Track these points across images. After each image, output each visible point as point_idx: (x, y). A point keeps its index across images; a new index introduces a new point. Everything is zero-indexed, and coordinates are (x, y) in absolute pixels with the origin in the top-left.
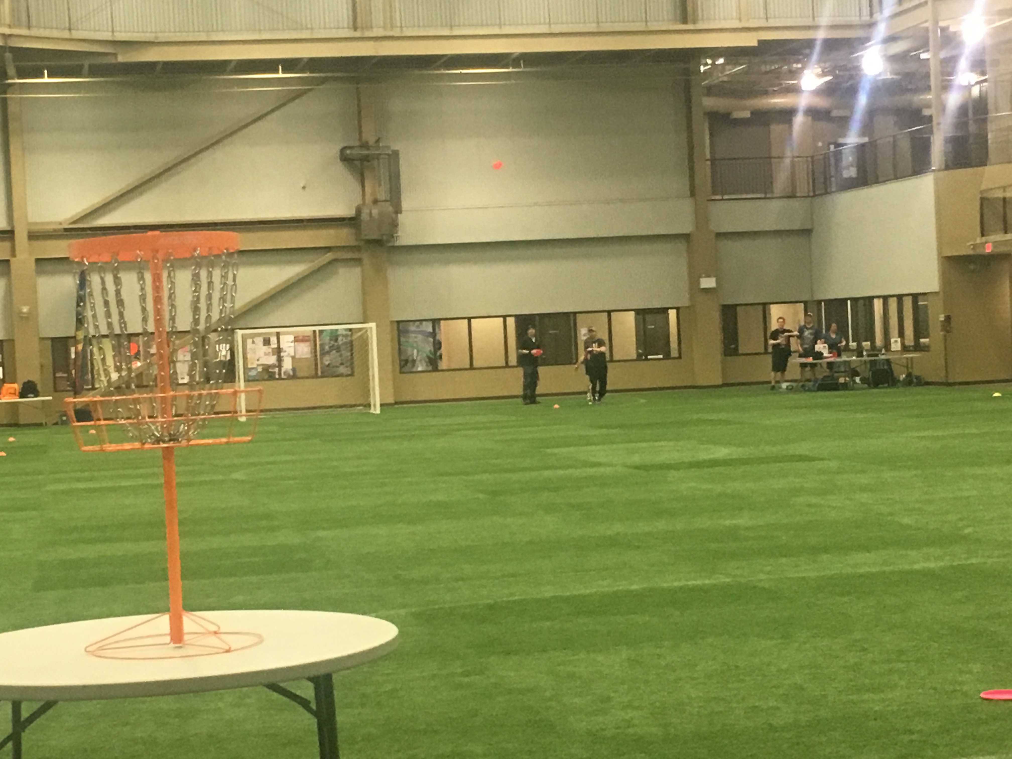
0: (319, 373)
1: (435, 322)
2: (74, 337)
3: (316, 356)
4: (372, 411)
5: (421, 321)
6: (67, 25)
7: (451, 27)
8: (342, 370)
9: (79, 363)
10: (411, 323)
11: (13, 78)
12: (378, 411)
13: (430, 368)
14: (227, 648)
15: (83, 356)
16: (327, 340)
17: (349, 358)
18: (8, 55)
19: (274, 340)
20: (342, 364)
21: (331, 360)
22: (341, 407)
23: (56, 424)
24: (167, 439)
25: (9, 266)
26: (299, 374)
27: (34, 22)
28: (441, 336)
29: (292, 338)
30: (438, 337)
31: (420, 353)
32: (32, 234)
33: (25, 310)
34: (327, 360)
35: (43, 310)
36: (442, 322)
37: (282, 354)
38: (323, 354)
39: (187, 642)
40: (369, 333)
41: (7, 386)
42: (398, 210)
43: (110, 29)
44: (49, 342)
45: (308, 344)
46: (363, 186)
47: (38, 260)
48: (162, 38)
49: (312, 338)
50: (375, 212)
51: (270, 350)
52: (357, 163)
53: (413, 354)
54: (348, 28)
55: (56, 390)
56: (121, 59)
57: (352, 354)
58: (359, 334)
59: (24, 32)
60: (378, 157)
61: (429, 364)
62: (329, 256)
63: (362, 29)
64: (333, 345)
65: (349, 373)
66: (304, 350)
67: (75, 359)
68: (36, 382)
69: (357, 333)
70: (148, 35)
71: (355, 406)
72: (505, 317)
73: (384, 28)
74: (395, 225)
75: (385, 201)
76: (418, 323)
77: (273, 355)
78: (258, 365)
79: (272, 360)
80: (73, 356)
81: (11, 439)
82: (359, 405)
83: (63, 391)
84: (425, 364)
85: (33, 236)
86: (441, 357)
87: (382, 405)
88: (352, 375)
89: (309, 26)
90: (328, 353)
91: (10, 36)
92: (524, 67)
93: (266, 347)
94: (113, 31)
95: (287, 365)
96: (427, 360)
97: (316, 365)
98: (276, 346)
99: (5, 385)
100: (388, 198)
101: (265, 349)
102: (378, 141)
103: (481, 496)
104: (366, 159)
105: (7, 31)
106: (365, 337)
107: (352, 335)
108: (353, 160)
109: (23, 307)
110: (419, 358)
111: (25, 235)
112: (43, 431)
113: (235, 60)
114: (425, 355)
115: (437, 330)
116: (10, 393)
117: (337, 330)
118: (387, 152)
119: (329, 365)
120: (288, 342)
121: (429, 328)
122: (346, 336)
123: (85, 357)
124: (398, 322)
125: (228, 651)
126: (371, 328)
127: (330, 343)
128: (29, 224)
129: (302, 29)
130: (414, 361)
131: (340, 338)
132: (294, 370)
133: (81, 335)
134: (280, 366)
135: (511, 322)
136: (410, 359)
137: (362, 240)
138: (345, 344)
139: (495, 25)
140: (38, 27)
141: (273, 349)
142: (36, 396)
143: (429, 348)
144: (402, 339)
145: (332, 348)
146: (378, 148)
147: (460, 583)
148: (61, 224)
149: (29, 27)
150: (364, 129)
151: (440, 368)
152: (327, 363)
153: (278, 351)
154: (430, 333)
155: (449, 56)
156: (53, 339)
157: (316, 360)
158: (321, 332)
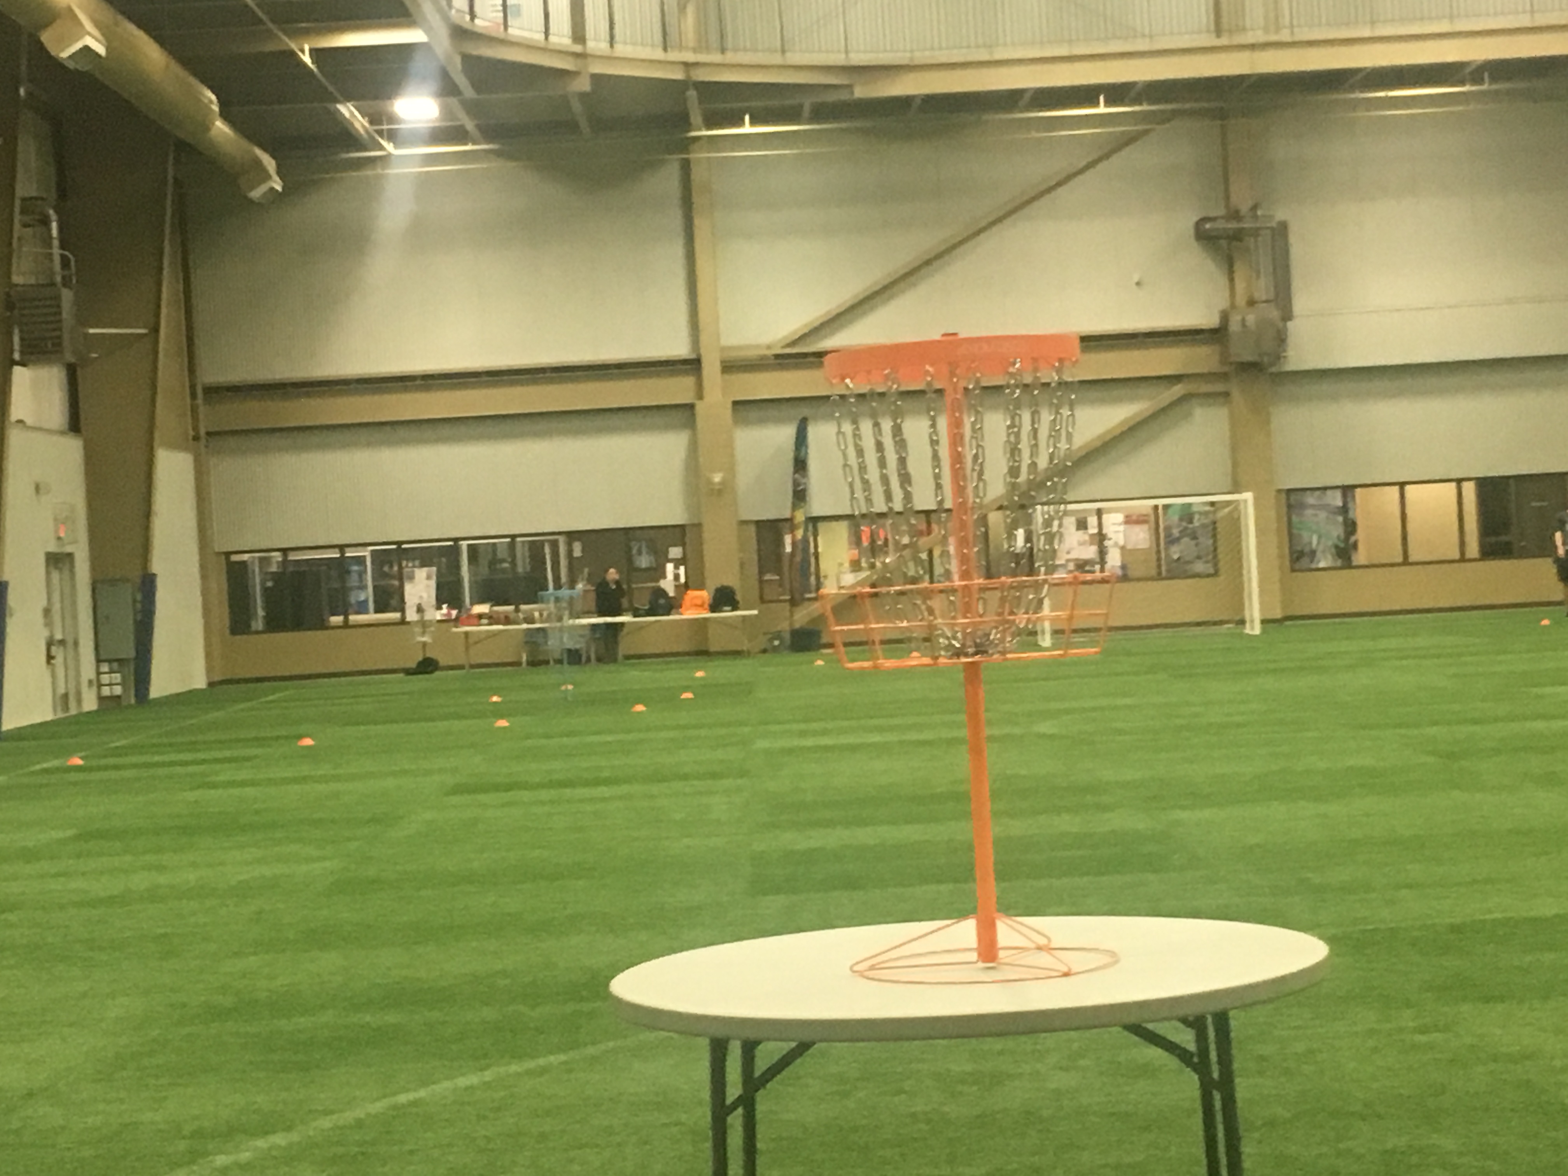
0: (1164, 573)
1: (1347, 490)
2: (790, 520)
3: (1158, 545)
4: (1248, 630)
5: (1325, 489)
6: (778, 44)
7: (1373, 23)
8: (1199, 567)
9: (798, 559)
10: (1308, 492)
11: (700, 130)
12: (1257, 630)
13: (1339, 563)
14: (1065, 969)
15: (802, 546)
16: (1176, 518)
17: (1212, 549)
18: (692, 94)
19: (1092, 521)
20: (1199, 557)
21: (1181, 552)
22: (1199, 624)
23: (764, 651)
24: (971, 650)
25: (693, 415)
26: (1131, 573)
27: (729, 44)
28: (1359, 513)
29: (1120, 517)
30: (1351, 515)
31: (1323, 540)
32: (728, 364)
33: (717, 478)
34: (1175, 553)
35: (744, 478)
36: (1358, 490)
37: (1107, 543)
38: (1171, 541)
39: (1002, 961)
40: (1242, 506)
41: (691, 593)
42: (1287, 315)
43: (843, 49)
44: (753, 529)
45: (1145, 527)
46: (1232, 280)
47: (736, 403)
48: (921, 57)
49: (1152, 518)
50: (1251, 319)
51: (1087, 538)
52: (1223, 243)
53: (1310, 543)
54: (1208, 31)
55: (762, 600)
56: (861, 92)
57: (1215, 542)
58: (1227, 510)
59: (716, 57)
60: (1255, 233)
61: (1336, 557)
62: (1178, 390)
63: (1230, 32)
64: (1186, 528)
65: (1212, 571)
66: (1141, 537)
67: (793, 554)
68: (735, 588)
69: (1224, 507)
70: (899, 55)
71: (1221, 623)
72: (1459, 481)
73: (1266, 30)
74: (1281, 339)
75: (1266, 301)
76: (1318, 493)
77: (1091, 544)
78: (1068, 561)
79: (1090, 552)
80: (788, 549)
81: (699, 674)
82: (1227, 622)
83: (771, 602)
84: (1330, 557)
85: (730, 367)
86: (1355, 546)
87: (1264, 622)
88: (1216, 574)
89: (1147, 32)
90: (1178, 540)
91: (696, 64)
92: (1490, 84)
93: (1081, 532)
94: (847, 52)
95: (1114, 559)
96: (1333, 550)
97: (1159, 559)
98: (1095, 531)
99: (689, 592)
100: (1271, 296)
101: (1081, 535)
102: (1255, 208)
103: (1431, 760)
104: (1237, 236)
105: (690, 57)
106: (1236, 516)
107: (1215, 512)
108: (1218, 238)
109: (715, 475)
110: (1321, 548)
111: (718, 367)
112: (745, 661)
113: (1031, 89)
114: (1330, 543)
115: (1350, 505)
116: (696, 605)
117: (1190, 505)
118: (1269, 225)
119: (1179, 559)
120: (1114, 524)
121: (1336, 499)
122: (1206, 513)
123: (806, 549)
124: (1289, 491)
125: (1066, 975)
126: (1246, 501)
127: (1179, 526)
128: (723, 349)
129: (1135, 37)
130: (1313, 553)
131: (1197, 517)
132: (1123, 567)
133: (800, 517)
134: (1102, 561)
135: (1469, 489)
136: (1307, 550)
137: (1231, 364)
138: (1204, 526)
139: (1444, 17)
140: (736, 50)
141: (1092, 535)
142: (735, 608)
143: (1337, 531)
144: (1295, 519)
145: (1183, 532)
146: (1255, 217)
147: (1404, 892)
148: (769, 347)
149: (723, 51)
150: (1233, 188)
151: (1354, 563)
152: (1176, 557)
153: (1101, 538)
154: (1338, 508)
155: (1368, 70)
156: (758, 523)
157: (1158, 552)
158: (1166, 507)
